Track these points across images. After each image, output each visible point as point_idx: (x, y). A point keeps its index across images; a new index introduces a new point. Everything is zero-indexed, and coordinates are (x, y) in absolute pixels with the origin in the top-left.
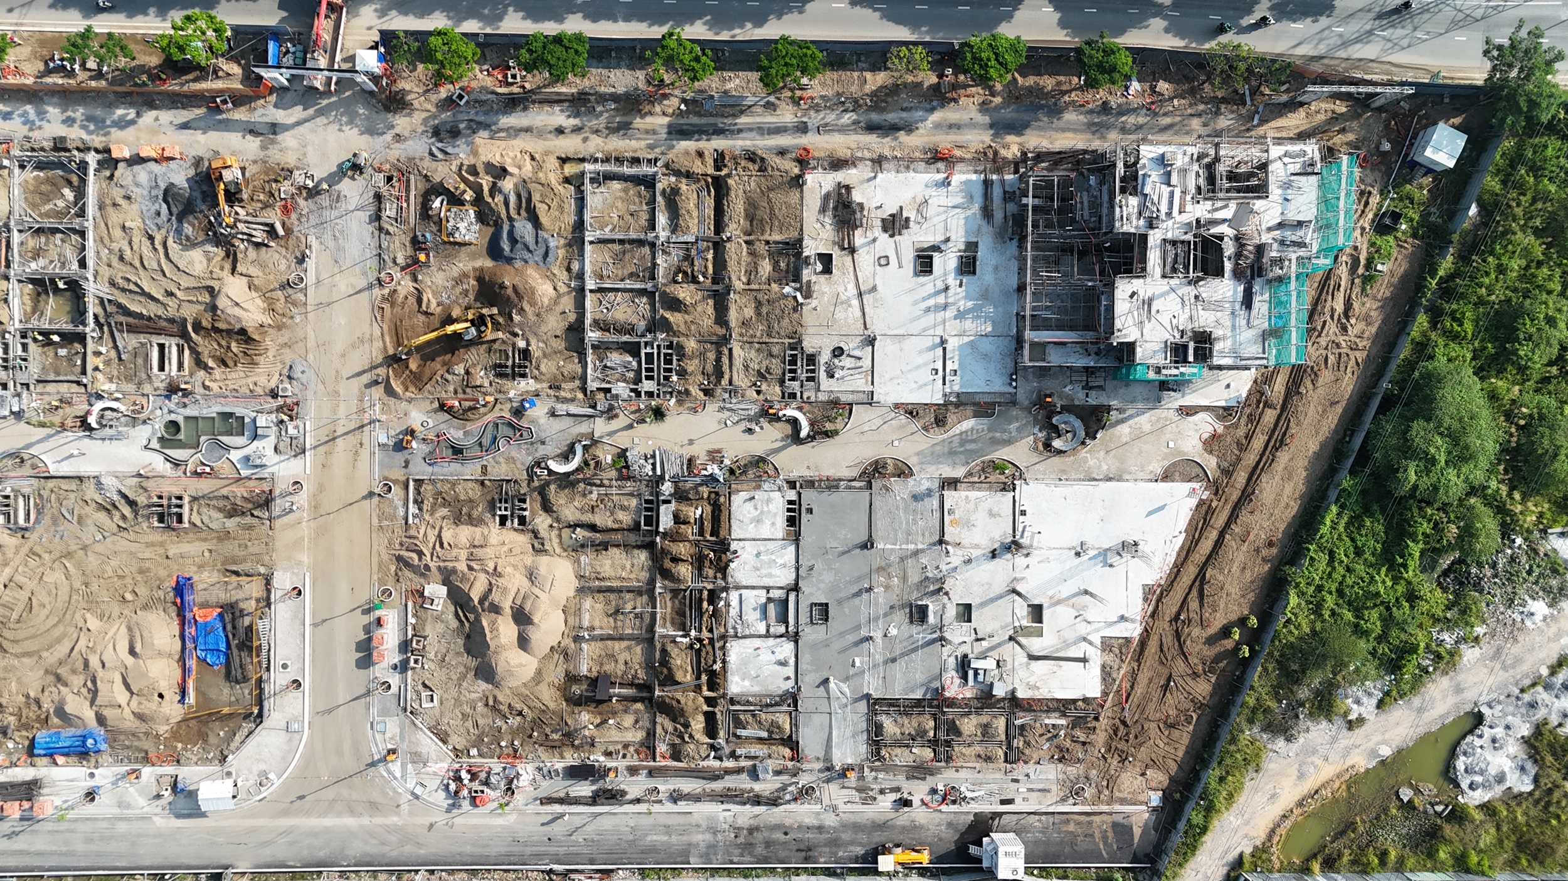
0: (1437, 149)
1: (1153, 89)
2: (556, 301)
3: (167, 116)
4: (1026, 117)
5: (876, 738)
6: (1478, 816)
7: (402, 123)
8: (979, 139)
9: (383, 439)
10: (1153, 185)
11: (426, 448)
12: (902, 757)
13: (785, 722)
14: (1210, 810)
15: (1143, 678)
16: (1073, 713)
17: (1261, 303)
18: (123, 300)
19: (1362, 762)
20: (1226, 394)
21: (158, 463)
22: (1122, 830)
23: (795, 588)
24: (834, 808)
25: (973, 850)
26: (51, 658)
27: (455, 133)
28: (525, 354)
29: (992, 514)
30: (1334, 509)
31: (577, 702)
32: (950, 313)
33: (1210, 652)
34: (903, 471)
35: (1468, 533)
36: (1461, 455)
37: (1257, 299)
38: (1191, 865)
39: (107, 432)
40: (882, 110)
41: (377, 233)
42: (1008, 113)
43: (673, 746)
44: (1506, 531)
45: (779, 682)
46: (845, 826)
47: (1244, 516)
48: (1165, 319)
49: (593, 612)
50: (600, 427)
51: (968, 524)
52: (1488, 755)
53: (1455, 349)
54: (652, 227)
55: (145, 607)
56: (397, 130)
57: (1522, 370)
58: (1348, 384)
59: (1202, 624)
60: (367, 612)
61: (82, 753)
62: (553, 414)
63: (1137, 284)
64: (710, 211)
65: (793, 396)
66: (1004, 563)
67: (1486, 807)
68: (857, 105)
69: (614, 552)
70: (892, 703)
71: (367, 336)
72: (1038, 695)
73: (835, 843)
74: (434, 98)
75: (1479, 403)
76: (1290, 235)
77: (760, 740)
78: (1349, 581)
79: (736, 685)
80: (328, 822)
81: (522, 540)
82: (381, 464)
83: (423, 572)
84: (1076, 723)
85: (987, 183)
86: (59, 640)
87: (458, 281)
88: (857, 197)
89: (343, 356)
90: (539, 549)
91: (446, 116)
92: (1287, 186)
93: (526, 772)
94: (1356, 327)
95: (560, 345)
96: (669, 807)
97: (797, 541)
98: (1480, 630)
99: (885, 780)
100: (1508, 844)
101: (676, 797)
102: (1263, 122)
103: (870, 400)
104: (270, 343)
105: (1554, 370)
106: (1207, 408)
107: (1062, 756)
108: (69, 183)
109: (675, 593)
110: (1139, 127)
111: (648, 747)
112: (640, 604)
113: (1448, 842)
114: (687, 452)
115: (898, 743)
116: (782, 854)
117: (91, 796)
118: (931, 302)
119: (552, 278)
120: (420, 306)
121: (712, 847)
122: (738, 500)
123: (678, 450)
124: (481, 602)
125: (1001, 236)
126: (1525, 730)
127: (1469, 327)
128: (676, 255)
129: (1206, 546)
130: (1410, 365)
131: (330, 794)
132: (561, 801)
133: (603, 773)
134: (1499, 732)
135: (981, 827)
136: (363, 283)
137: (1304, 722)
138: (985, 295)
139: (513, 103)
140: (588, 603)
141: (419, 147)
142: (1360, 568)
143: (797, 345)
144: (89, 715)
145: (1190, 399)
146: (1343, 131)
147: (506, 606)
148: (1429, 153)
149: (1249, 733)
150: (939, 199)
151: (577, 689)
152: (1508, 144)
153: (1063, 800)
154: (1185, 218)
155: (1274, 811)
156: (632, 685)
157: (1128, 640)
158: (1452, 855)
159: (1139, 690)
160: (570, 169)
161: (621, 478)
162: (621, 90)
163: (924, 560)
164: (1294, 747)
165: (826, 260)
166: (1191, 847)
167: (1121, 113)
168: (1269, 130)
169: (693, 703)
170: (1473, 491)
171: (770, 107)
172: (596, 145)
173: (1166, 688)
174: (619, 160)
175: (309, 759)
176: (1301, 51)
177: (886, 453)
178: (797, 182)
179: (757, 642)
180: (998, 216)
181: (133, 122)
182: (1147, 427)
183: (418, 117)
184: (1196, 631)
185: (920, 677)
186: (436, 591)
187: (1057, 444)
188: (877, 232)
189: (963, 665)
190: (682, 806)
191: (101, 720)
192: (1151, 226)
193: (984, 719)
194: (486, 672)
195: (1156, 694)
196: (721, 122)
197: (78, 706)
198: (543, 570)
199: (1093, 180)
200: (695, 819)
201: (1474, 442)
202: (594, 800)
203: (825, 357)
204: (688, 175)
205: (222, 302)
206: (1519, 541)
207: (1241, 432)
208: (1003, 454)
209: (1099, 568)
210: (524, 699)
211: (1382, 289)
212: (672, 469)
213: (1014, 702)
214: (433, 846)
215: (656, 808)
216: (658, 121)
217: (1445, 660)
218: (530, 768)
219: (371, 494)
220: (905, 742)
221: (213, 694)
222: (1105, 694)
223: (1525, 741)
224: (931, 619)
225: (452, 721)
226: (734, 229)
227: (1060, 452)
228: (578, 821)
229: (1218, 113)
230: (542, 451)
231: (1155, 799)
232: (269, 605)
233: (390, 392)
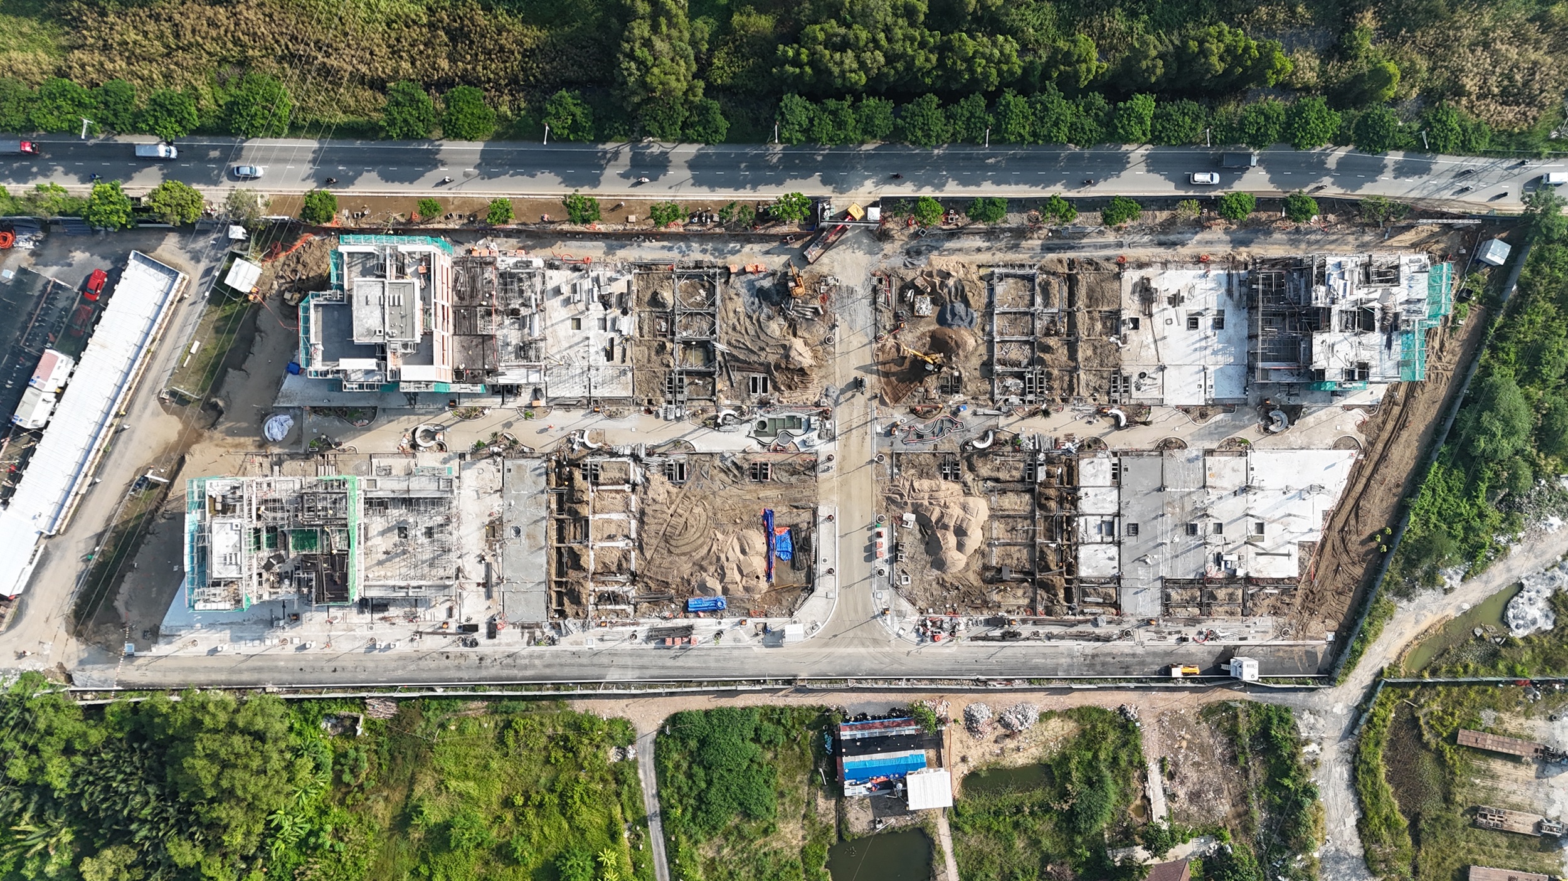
0: (1494, 254)
1: (1325, 219)
2: (976, 349)
3: (757, 247)
4: (1251, 236)
5: (1166, 601)
6: (1521, 643)
7: (888, 247)
8: (1224, 250)
9: (879, 429)
10: (1335, 281)
11: (902, 435)
12: (1182, 613)
13: (1112, 592)
14: (1364, 641)
15: (1323, 566)
16: (1282, 586)
17: (1397, 345)
18: (735, 352)
19: (1452, 613)
20: (1371, 398)
21: (754, 445)
22: (1311, 655)
23: (1118, 515)
24: (1142, 644)
25: (1224, 667)
26: (697, 556)
27: (919, 253)
28: (959, 379)
29: (1234, 470)
30: (1436, 464)
31: (990, 582)
32: (1209, 351)
33: (1363, 550)
34: (1182, 446)
35: (1514, 477)
36: (1510, 431)
37: (1394, 343)
38: (1352, 675)
39: (727, 428)
40: (1167, 234)
41: (874, 312)
42: (1241, 235)
43: (1046, 607)
44: (1536, 476)
45: (1109, 570)
46: (1148, 654)
47: (1382, 470)
48: (1341, 355)
49: (999, 530)
50: (1002, 421)
51: (1220, 476)
52: (1527, 608)
53: (1506, 370)
54: (1033, 304)
55: (747, 527)
56: (885, 252)
57: (1544, 381)
58: (1443, 391)
59: (1358, 533)
60: (870, 529)
61: (714, 611)
62: (975, 414)
63: (1325, 336)
64: (1065, 294)
65: (1115, 401)
66: (1241, 498)
67: (1526, 639)
68: (1152, 231)
69: (1010, 494)
70: (1175, 582)
72: (1261, 576)
73: (1143, 663)
74: (906, 232)
75: (1520, 401)
76: (1412, 307)
77: (1098, 604)
78: (1445, 507)
79: (1084, 572)
80: (850, 650)
81: (957, 487)
82: (878, 444)
83: (903, 506)
84: (1284, 592)
85: (1229, 276)
86: (701, 546)
87: (919, 338)
88: (1153, 285)
90: (967, 493)
91: (914, 243)
92: (1411, 279)
93: (962, 620)
94: (1447, 357)
95: (977, 374)
96: (1047, 643)
97: (1119, 487)
98: (1521, 535)
99: (1171, 626)
100: (1539, 660)
101: (1049, 637)
102: (1390, 237)
103: (1161, 403)
104: (815, 376)
105: (1563, 381)
106: (1359, 406)
107: (1275, 612)
108: (703, 286)
109: (1046, 518)
110: (1317, 242)
111: (1032, 608)
112: (1027, 524)
113: (1503, 659)
114: (1054, 435)
115: (1179, 606)
116: (1111, 670)
117: (719, 634)
118: (1198, 345)
119: (974, 335)
120: (899, 353)
121: (1071, 666)
122: (1083, 463)
123: (1048, 435)
124: (937, 522)
125: (1238, 306)
126: (1548, 593)
127: (1512, 356)
128: (1046, 319)
129: (1359, 487)
130: (1479, 380)
131: (851, 634)
132: (984, 639)
133: (1010, 622)
134: (1533, 594)
135: (1227, 654)
136: (866, 341)
137: (1419, 590)
138: (1229, 341)
139: (952, 235)
140: (996, 524)
141: (898, 261)
142: (1451, 499)
143: (1118, 372)
144: (719, 588)
145: (1349, 401)
146: (1437, 242)
147: (952, 524)
148: (1489, 256)
149: (1387, 597)
150: (1202, 285)
151: (989, 574)
152: (1534, 248)
153: (1276, 638)
154: (1353, 298)
155: (1402, 642)
156: (1021, 572)
157: (1314, 543)
158: (1506, 666)
159: (1320, 573)
160: (983, 272)
161: (1015, 451)
162: (1014, 225)
163: (1194, 498)
164: (1413, 605)
165: (1136, 322)
166: (1352, 664)
167: (1307, 234)
168: (1395, 241)
169: (1060, 582)
170: (1517, 453)
171: (1101, 233)
172: (1000, 257)
173: (1336, 571)
174: (1013, 266)
175: (839, 616)
176: (1412, 195)
177: (1171, 435)
178: (1118, 277)
179: (1096, 547)
180: (1236, 294)
181: (739, 251)
182: (1324, 418)
183: (898, 244)
184: (1354, 538)
185: (1192, 566)
186: (909, 517)
187: (1272, 428)
188: (1166, 305)
189: (1218, 559)
190: (1053, 642)
191: (725, 591)
192: (1333, 302)
193: (1230, 590)
194: (939, 564)
195: (1331, 575)
196: (1071, 242)
197: (714, 583)
198: (971, 505)
199: (1295, 275)
200: (1060, 649)
201: (1519, 425)
202: (1004, 637)
203: (1135, 378)
204: (1054, 274)
205: (793, 353)
206: (1543, 482)
207: (1380, 420)
208: (1240, 434)
209: (1297, 501)
210: (959, 579)
211: (1462, 335)
212: (1046, 446)
213: (1248, 580)
214: (910, 664)
215: (1039, 643)
216: (1036, 243)
217: (1501, 552)
218: (965, 620)
219: (872, 461)
220: (1185, 604)
221: (784, 576)
222: (1301, 575)
223: (1549, 600)
224: (1199, 532)
225: (918, 592)
226: (1081, 303)
227: (1273, 433)
228: (992, 650)
229: (1364, 232)
230: (968, 436)
231: (1331, 637)
232: (815, 525)
233: (883, 402)
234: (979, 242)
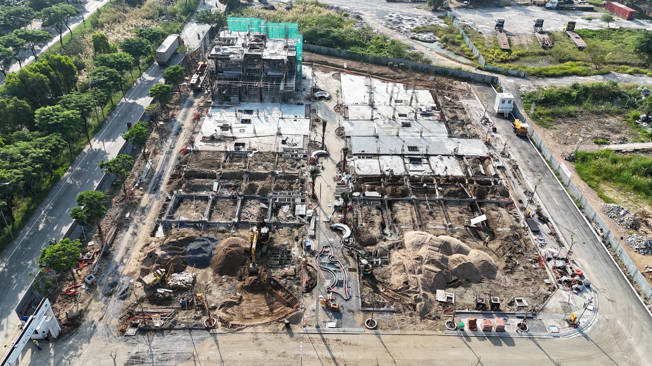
2: (242, 236)
7: (92, 316)
9: (333, 324)
11: (339, 300)
13: (470, 160)
23: (403, 155)
27: (114, 285)
29: (358, 110)
32: (269, 116)
34: (341, 129)
40: (170, 132)
41: (173, 332)
42: (184, 105)
43: (502, 196)
45: (452, 161)
49: (435, 224)
50: (321, 219)
51: (363, 114)
54: (206, 198)
56: (96, 319)
60: (469, 336)
62: (314, 238)
65: (305, 156)
66: (379, 107)
69: (396, 216)
70: (450, 132)
71: (253, 336)
73: (525, 148)
79: (459, 173)
81: (396, 253)
82: (353, 326)
83: (429, 302)
87: (220, 284)
88: (210, 136)
89: (266, 351)
90: (401, 245)
91: (99, 289)
97: (378, 155)
103: (309, 136)
109: (415, 193)
111: (506, 205)
112: (425, 205)
118: (263, 120)
119: (226, 237)
120: (234, 303)
122: (360, 172)
124: (441, 268)
125: (238, 105)
128: (225, 189)
136: (210, 340)
138: (263, 108)
139: (107, 256)
140: (430, 226)
141: (116, 304)
143: (279, 154)
147: (440, 255)
150: (218, 117)
156: (473, 211)
160: (160, 231)
161: (351, 211)
162: (120, 211)
163: (381, 123)
169: (474, 187)
171: (154, 161)
172: (149, 220)
177: (333, 133)
178: (197, 152)
179: (434, 167)
180: (229, 105)
185: (436, 125)
187: (327, 97)
188: (228, 131)
190: (534, 192)
194: (488, 270)
196: (155, 177)
198: (413, 242)
202: (548, 224)
203: (286, 146)
204: (181, 185)
210: (500, 255)
216: (145, 197)
219: (375, 333)
225: (532, 291)
226: (215, 171)
227: (331, 96)
230: (338, 243)
233: (296, 319)
234: (126, 236)
